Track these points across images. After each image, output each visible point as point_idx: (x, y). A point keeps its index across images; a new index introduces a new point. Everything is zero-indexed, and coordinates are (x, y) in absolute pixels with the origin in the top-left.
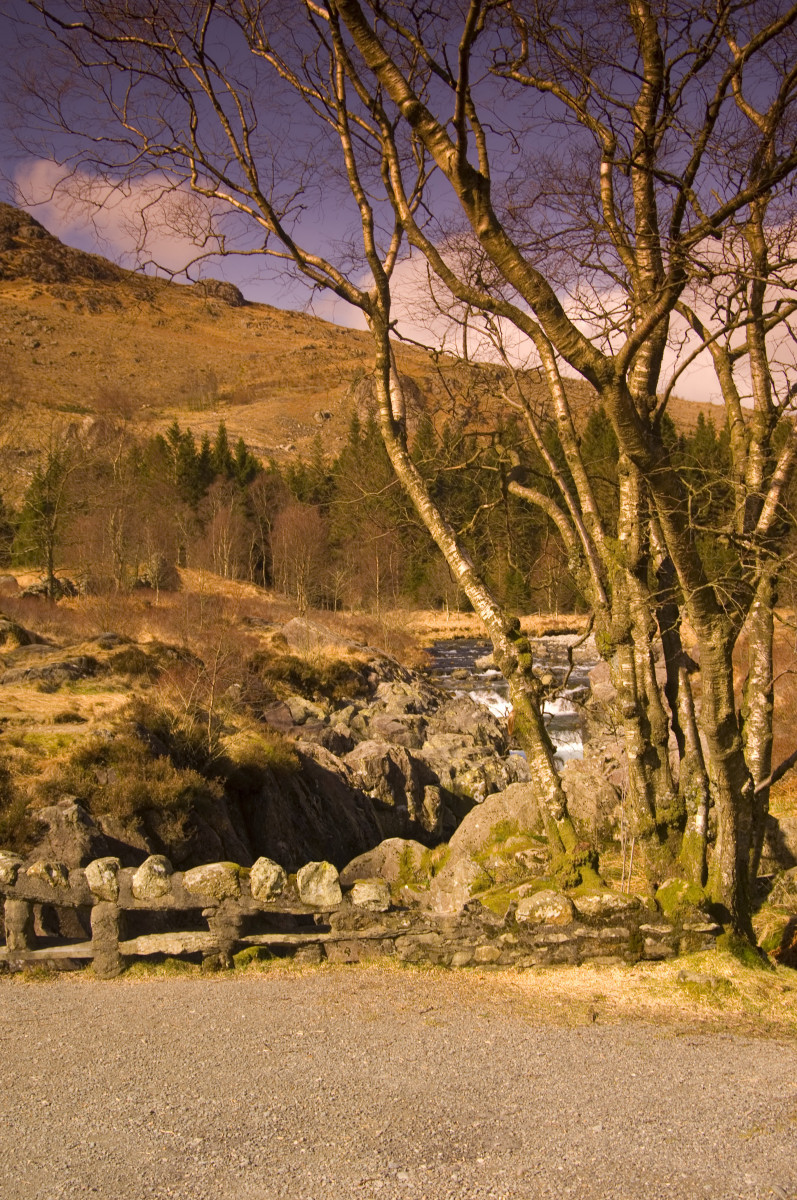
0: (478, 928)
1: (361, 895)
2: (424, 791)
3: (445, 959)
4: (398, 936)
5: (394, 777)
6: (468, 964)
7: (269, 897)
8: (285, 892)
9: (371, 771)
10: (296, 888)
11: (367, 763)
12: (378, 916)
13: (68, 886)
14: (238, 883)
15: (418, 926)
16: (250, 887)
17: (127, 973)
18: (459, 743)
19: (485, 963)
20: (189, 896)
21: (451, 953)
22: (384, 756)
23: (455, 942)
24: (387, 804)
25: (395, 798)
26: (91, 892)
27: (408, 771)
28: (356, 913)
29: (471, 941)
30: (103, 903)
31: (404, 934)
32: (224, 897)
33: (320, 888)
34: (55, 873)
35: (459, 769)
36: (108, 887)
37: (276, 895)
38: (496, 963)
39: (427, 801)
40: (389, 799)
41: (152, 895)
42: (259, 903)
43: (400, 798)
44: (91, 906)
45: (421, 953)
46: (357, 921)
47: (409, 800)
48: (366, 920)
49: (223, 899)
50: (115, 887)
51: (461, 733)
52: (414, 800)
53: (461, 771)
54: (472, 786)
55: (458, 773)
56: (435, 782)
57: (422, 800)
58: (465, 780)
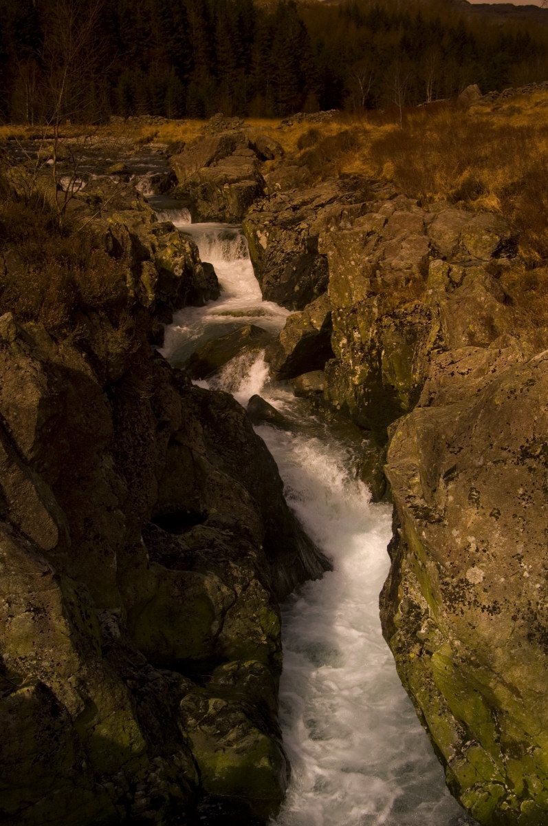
2: (142, 267)
22: (107, 232)
27: (129, 248)
39: (145, 277)
51: (133, 209)
52: (134, 276)
53: (159, 246)
54: (173, 261)
55: (157, 249)
56: (147, 258)
57: (139, 276)
58: (167, 255)
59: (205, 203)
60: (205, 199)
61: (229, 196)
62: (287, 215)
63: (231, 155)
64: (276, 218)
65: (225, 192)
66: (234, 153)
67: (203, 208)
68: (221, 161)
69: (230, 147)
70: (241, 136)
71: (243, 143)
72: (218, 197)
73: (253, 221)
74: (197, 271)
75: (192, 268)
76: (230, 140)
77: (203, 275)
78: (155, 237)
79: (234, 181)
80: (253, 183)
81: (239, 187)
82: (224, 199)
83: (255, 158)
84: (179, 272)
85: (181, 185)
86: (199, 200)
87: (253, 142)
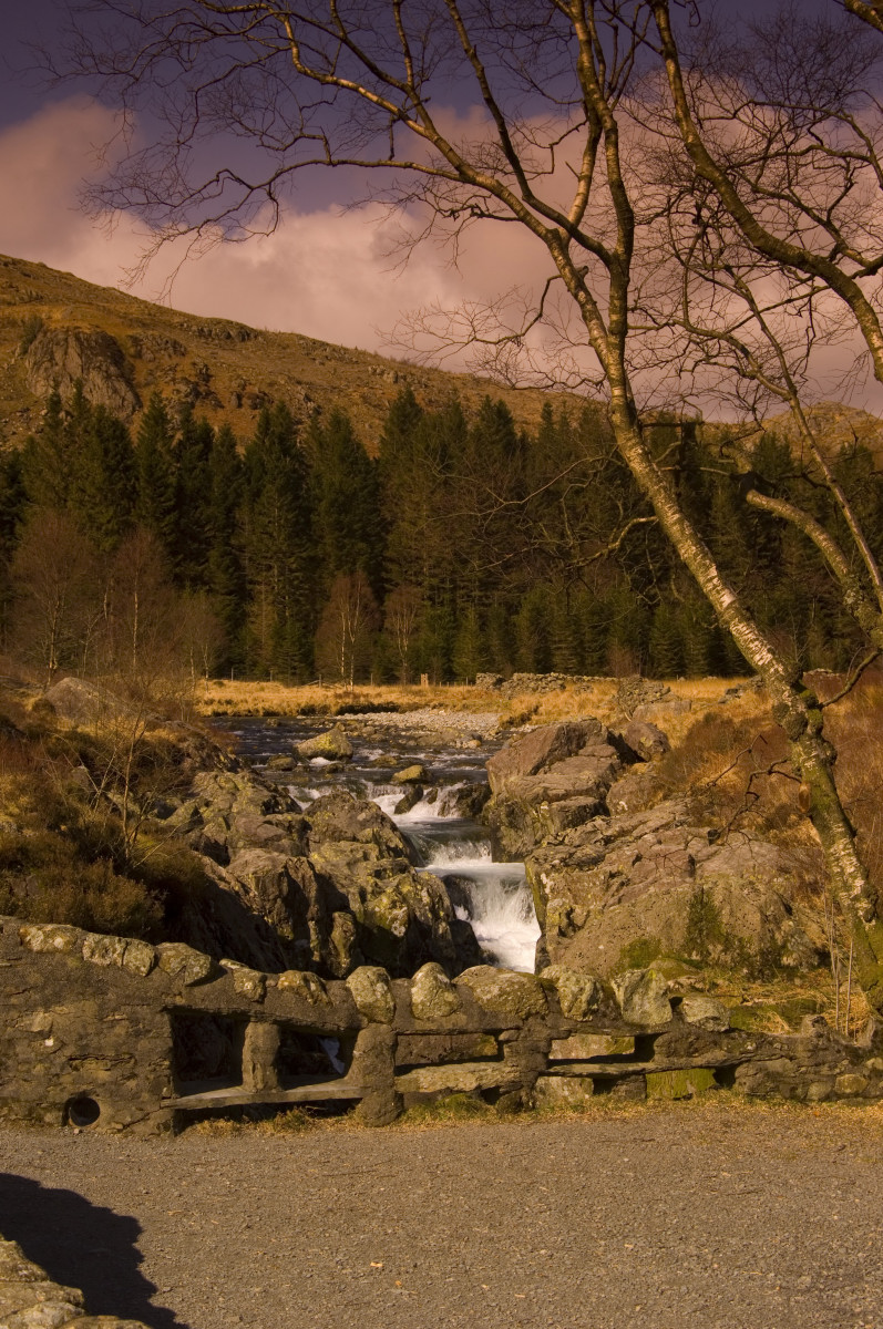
0: (839, 1051)
1: (696, 1011)
2: (332, 920)
3: (799, 1091)
4: (741, 1063)
5: (294, 899)
6: (827, 1098)
7: (585, 1015)
8: (603, 1009)
9: (263, 891)
10: (616, 1003)
11: (258, 880)
12: (717, 1038)
13: (330, 1003)
14: (546, 997)
15: (766, 1050)
16: (559, 1002)
17: (404, 1118)
18: (360, 855)
19: (848, 1096)
20: (485, 1014)
21: (806, 1084)
22: (281, 870)
23: (812, 1069)
24: (283, 938)
25: (294, 929)
26: (358, 1011)
27: (313, 894)
28: (689, 1034)
29: (831, 1068)
30: (374, 1025)
31: (748, 1061)
32: (529, 1015)
33: (646, 1002)
34: (313, 986)
35: (369, 889)
36: (383, 1004)
37: (594, 1012)
38: (861, 1097)
39: (337, 934)
40: (286, 931)
41: (437, 1014)
42: (572, 1023)
43: (301, 929)
44: (358, 1029)
45: (770, 1084)
46: (691, 1044)
47: (312, 931)
48: (700, 1044)
49: (527, 1019)
50: (392, 1004)
51: (358, 841)
52: (319, 932)
53: (373, 892)
54: (390, 913)
55: (369, 896)
56: (345, 907)
57: (329, 933)
58: (381, 905)
59: (512, 832)
60: (512, 825)
61: (549, 822)
62: (589, 850)
63: (577, 754)
64: (571, 855)
65: (543, 815)
66: (581, 751)
67: (510, 840)
68: (557, 764)
69: (575, 742)
70: (595, 725)
71: (598, 735)
72: (533, 823)
73: (537, 859)
74: (441, 932)
75: (430, 927)
76: (574, 730)
77: (450, 937)
78: (372, 880)
79: (558, 798)
80: (590, 801)
81: (565, 807)
82: (542, 825)
83: (615, 760)
84: (399, 930)
85: (491, 803)
86: (503, 828)
87: (616, 733)
